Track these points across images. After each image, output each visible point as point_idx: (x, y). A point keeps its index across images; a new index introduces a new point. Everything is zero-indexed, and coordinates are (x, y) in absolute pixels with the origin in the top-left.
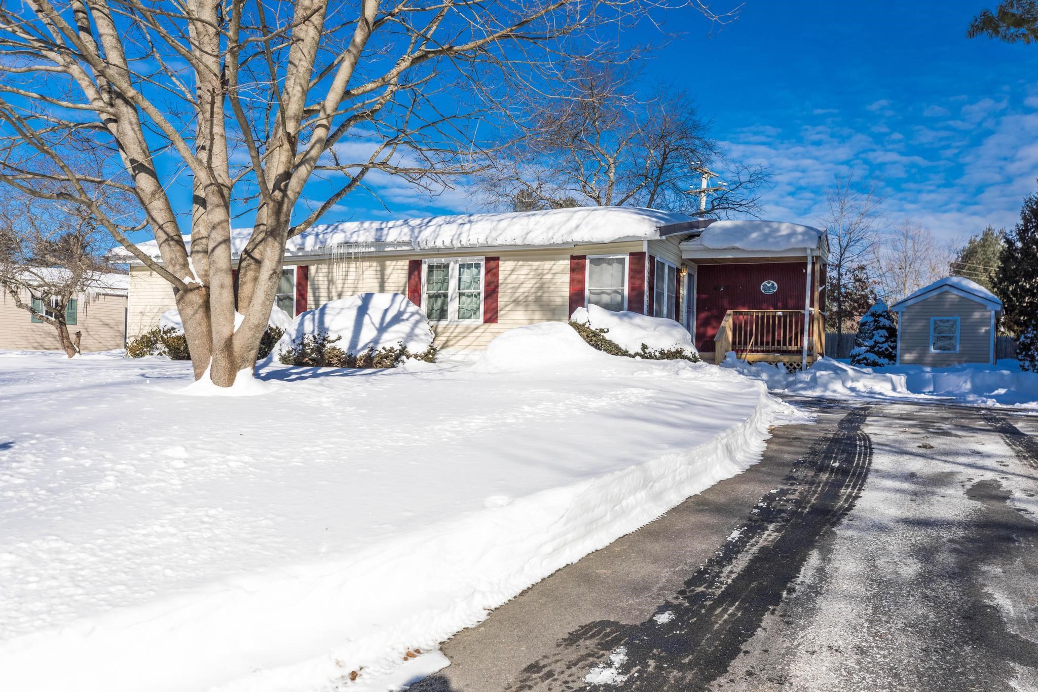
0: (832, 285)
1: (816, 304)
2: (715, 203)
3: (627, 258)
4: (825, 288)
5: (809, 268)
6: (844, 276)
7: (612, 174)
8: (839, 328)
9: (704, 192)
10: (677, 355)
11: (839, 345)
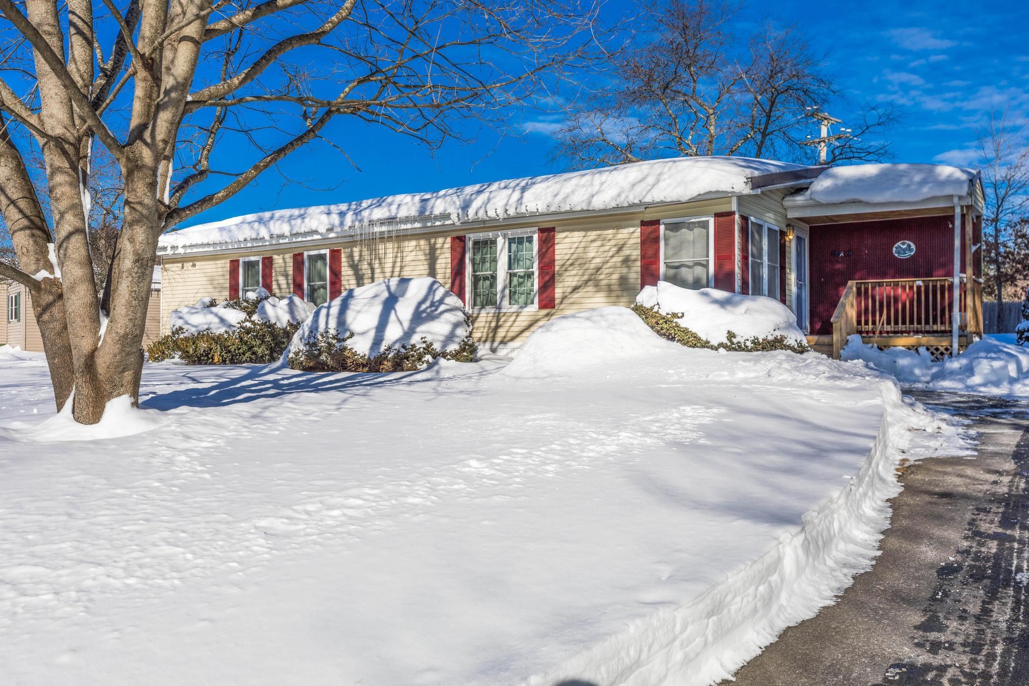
0: (987, 243)
1: (970, 271)
2: (837, 152)
3: (712, 221)
4: (980, 247)
5: (958, 222)
6: (1003, 233)
7: (712, 127)
8: (999, 297)
9: (824, 141)
10: (776, 344)
11: (999, 317)
